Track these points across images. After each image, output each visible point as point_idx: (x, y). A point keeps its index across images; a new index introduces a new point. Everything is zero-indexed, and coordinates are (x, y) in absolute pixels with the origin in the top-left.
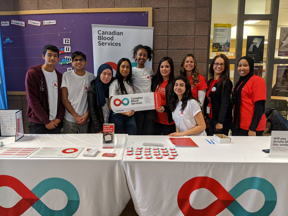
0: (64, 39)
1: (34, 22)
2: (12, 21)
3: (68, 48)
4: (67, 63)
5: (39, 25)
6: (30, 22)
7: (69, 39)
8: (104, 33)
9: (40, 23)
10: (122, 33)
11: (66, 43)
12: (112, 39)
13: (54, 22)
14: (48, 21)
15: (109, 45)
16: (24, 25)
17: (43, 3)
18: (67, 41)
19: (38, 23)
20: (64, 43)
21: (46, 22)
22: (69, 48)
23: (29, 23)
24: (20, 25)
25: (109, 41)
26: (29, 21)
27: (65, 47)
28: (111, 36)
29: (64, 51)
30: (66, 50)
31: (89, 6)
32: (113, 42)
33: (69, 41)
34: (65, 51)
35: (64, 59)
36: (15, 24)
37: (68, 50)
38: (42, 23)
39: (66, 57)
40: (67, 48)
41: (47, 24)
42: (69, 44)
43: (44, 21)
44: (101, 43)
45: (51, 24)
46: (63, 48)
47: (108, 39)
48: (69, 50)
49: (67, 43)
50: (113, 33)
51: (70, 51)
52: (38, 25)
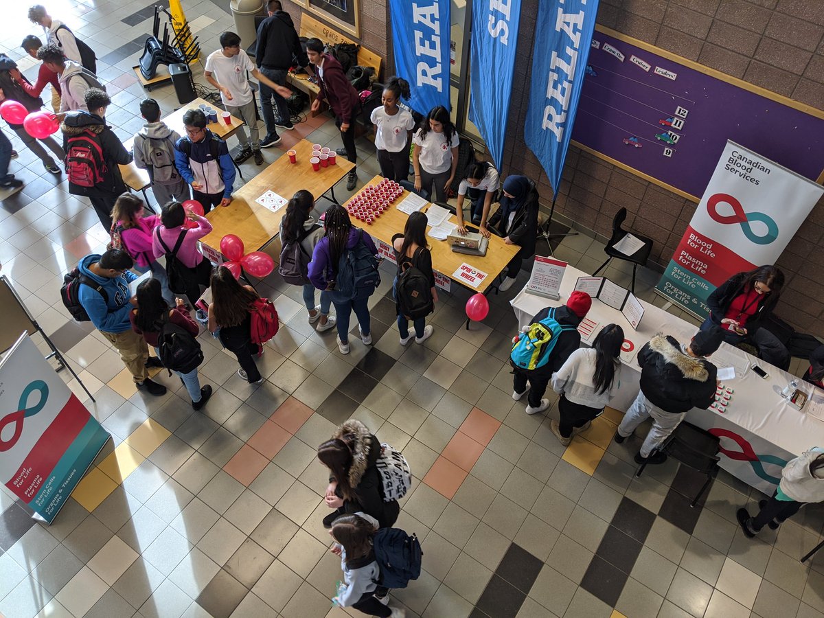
0: (679, 107)
1: (640, 61)
2: (606, 44)
3: (679, 122)
4: (668, 142)
5: (647, 70)
6: (634, 59)
7: (687, 111)
8: (740, 157)
9: (649, 67)
10: (768, 171)
11: (679, 113)
12: (749, 170)
13: (672, 76)
14: (664, 71)
15: (740, 176)
16: (622, 60)
17: (666, 37)
18: (681, 112)
19: (646, 67)
20: (676, 113)
21: (659, 71)
22: (681, 122)
23: (631, 60)
24: (616, 55)
25: (743, 172)
26: (633, 57)
27: (676, 119)
28: (748, 166)
29: (671, 123)
30: (675, 124)
31: (744, 76)
32: (748, 174)
33: (686, 114)
34: (673, 125)
35: (667, 133)
36: (608, 51)
37: (677, 124)
38: (652, 69)
39: (670, 132)
40: (677, 121)
41: (660, 73)
42: (684, 117)
43: (657, 67)
44: (730, 168)
45: (668, 76)
46: (672, 118)
47: (744, 168)
48: (679, 126)
49: (682, 114)
50: (755, 165)
51: (680, 128)
52: (644, 68)
